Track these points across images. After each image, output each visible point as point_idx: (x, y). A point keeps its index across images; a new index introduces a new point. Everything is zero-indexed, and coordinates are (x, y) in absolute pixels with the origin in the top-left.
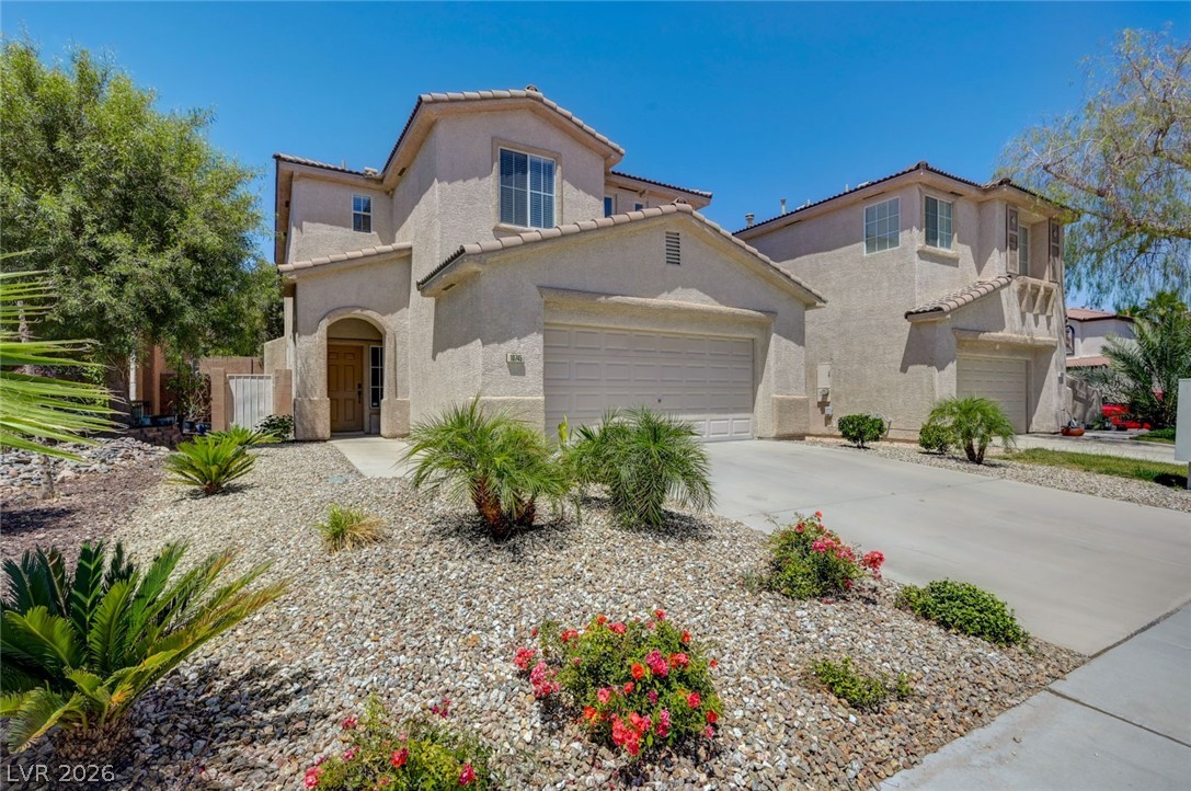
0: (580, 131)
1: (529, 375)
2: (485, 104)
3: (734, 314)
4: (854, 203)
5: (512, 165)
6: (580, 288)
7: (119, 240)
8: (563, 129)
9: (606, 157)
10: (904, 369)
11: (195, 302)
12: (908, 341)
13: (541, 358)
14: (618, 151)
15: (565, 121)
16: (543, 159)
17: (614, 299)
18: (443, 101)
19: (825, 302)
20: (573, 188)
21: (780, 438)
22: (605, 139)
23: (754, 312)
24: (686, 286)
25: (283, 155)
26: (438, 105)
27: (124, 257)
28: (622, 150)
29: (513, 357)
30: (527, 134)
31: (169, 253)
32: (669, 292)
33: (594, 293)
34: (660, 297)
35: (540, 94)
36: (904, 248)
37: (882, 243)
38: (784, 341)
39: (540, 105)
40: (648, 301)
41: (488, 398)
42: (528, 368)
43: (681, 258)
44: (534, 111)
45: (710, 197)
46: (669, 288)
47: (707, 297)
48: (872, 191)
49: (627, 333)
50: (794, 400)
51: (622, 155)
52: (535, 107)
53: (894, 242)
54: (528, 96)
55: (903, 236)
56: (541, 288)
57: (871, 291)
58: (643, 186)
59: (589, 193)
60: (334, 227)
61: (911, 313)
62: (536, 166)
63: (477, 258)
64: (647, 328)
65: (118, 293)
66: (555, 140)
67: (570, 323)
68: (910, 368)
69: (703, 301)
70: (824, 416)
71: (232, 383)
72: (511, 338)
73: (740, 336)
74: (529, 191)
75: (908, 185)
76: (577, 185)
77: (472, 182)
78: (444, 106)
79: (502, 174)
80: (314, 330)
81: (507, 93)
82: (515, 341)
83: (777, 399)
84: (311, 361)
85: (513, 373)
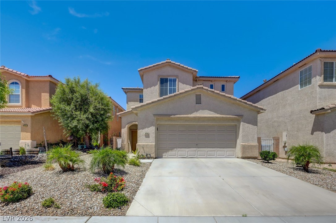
0: (183, 68)
1: (151, 138)
2: (155, 67)
3: (223, 117)
4: (296, 70)
5: (163, 81)
6: (166, 114)
7: (78, 113)
8: (178, 68)
9: (192, 73)
10: (312, 134)
11: (93, 124)
12: (314, 122)
13: (154, 133)
14: (195, 71)
15: (178, 66)
16: (172, 78)
17: (175, 116)
18: (143, 69)
19: (265, 110)
20: (182, 84)
21: (243, 158)
22: (191, 68)
23: (232, 116)
24: (203, 109)
25: (123, 88)
26: (142, 71)
27: (79, 116)
28: (197, 70)
29: (146, 133)
30: (167, 72)
31: (87, 114)
32: (196, 112)
33: (169, 115)
34: (193, 114)
35: (170, 61)
36: (313, 85)
37: (306, 84)
38: (247, 125)
39: (170, 64)
40: (189, 115)
41: (139, 144)
42: (150, 136)
43: (201, 102)
44: (170, 65)
45: (239, 77)
46: (197, 111)
47: (212, 113)
48: (300, 64)
49: (186, 125)
50: (251, 145)
51: (197, 72)
52: (169, 64)
53: (310, 82)
54: (166, 62)
55: (313, 80)
56: (154, 115)
57: (301, 103)
58: (211, 79)
59: (187, 84)
60: (135, 102)
61: (313, 111)
62: (171, 80)
63: (134, 109)
64: (192, 124)
65: (78, 123)
66: (176, 72)
67: (166, 123)
68: (315, 133)
69: (210, 114)
70: (285, 151)
71: (117, 140)
72: (146, 128)
73: (229, 124)
74: (168, 88)
75: (315, 59)
76: (183, 83)
77: (152, 88)
78: (144, 70)
79: (161, 84)
80: (125, 127)
81: (161, 63)
82: (147, 129)
83: (242, 145)
84: (124, 135)
85: (146, 137)
